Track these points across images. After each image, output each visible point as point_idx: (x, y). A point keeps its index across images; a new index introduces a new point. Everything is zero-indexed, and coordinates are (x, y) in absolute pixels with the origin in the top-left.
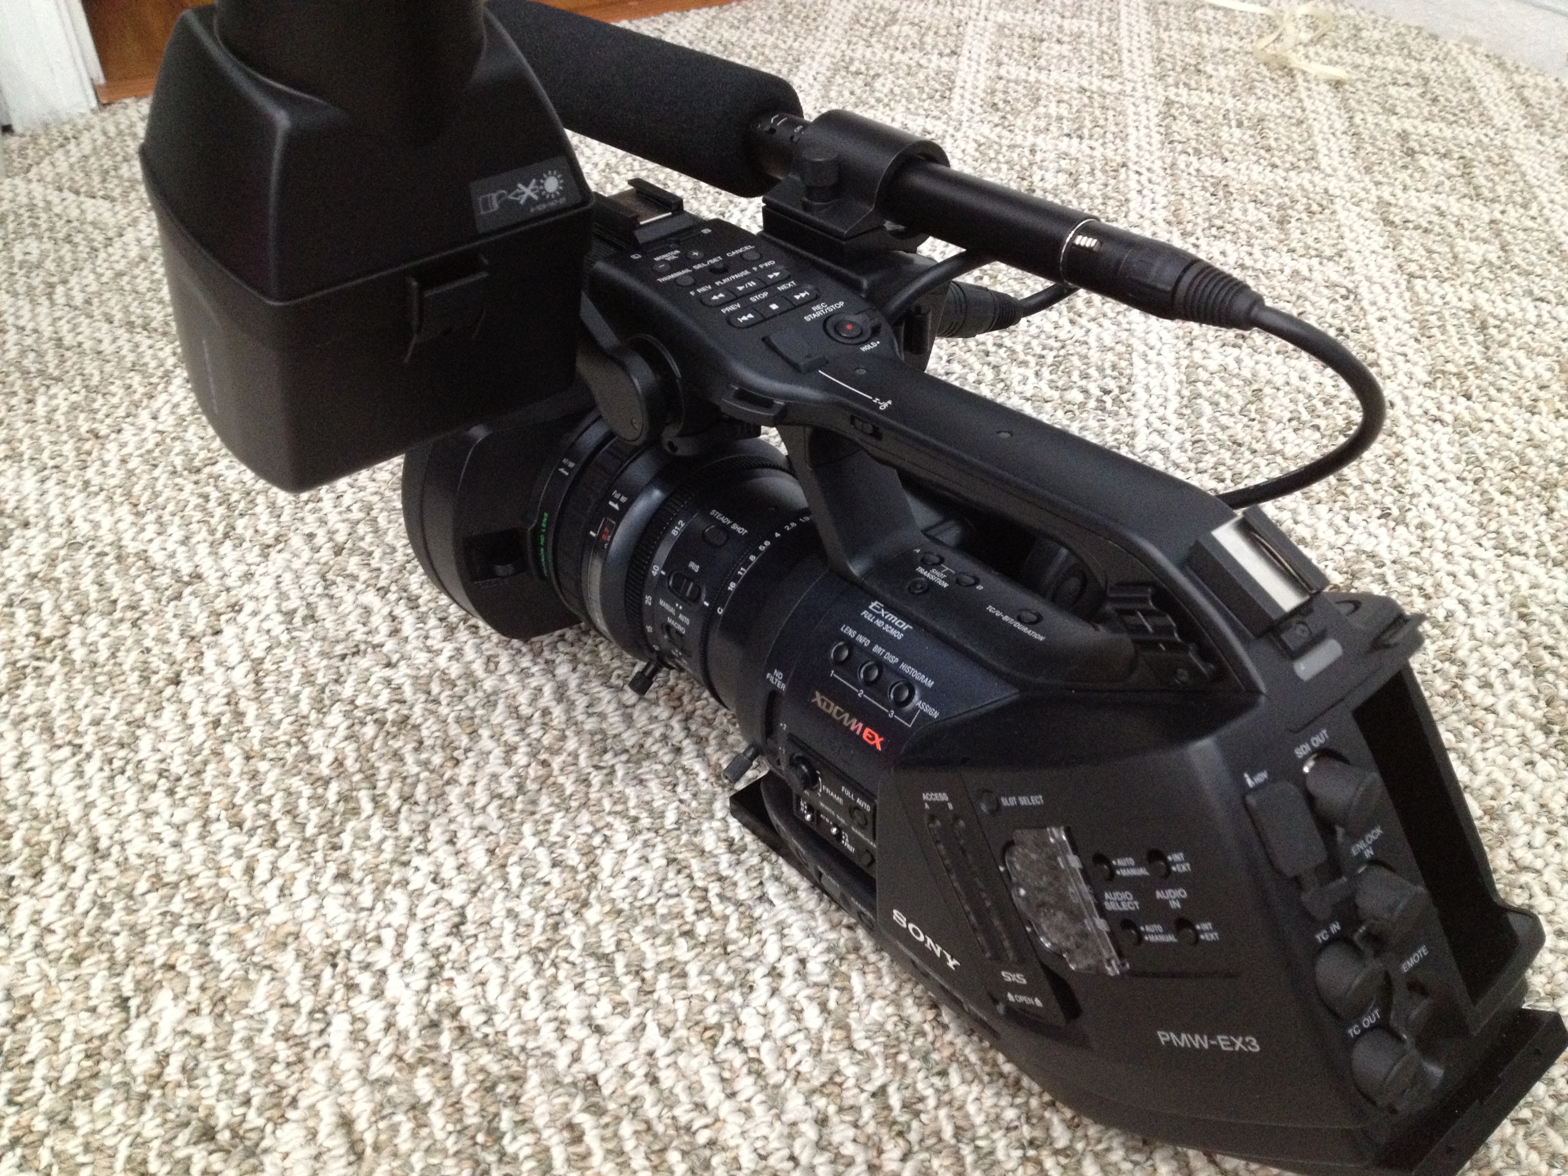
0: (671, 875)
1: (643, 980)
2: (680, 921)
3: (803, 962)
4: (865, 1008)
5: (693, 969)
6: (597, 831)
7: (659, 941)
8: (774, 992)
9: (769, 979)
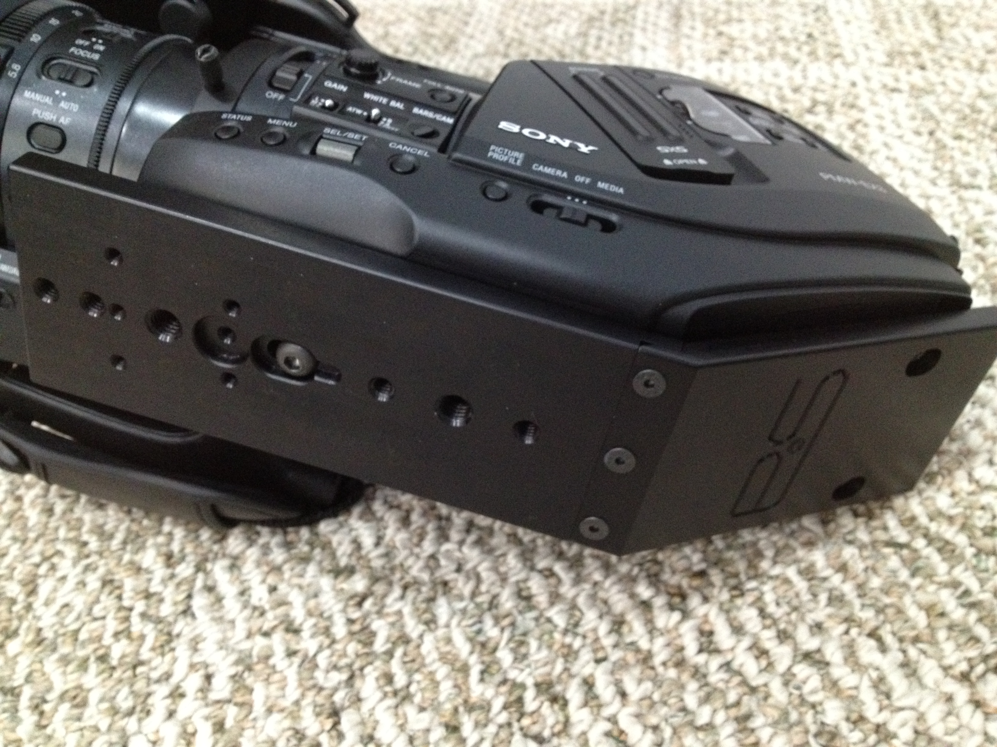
0: (103, 597)
1: (42, 714)
2: (95, 646)
3: (208, 678)
4: (260, 724)
5: (93, 698)
6: (45, 559)
7: (71, 668)
8: (171, 714)
9: (169, 701)
